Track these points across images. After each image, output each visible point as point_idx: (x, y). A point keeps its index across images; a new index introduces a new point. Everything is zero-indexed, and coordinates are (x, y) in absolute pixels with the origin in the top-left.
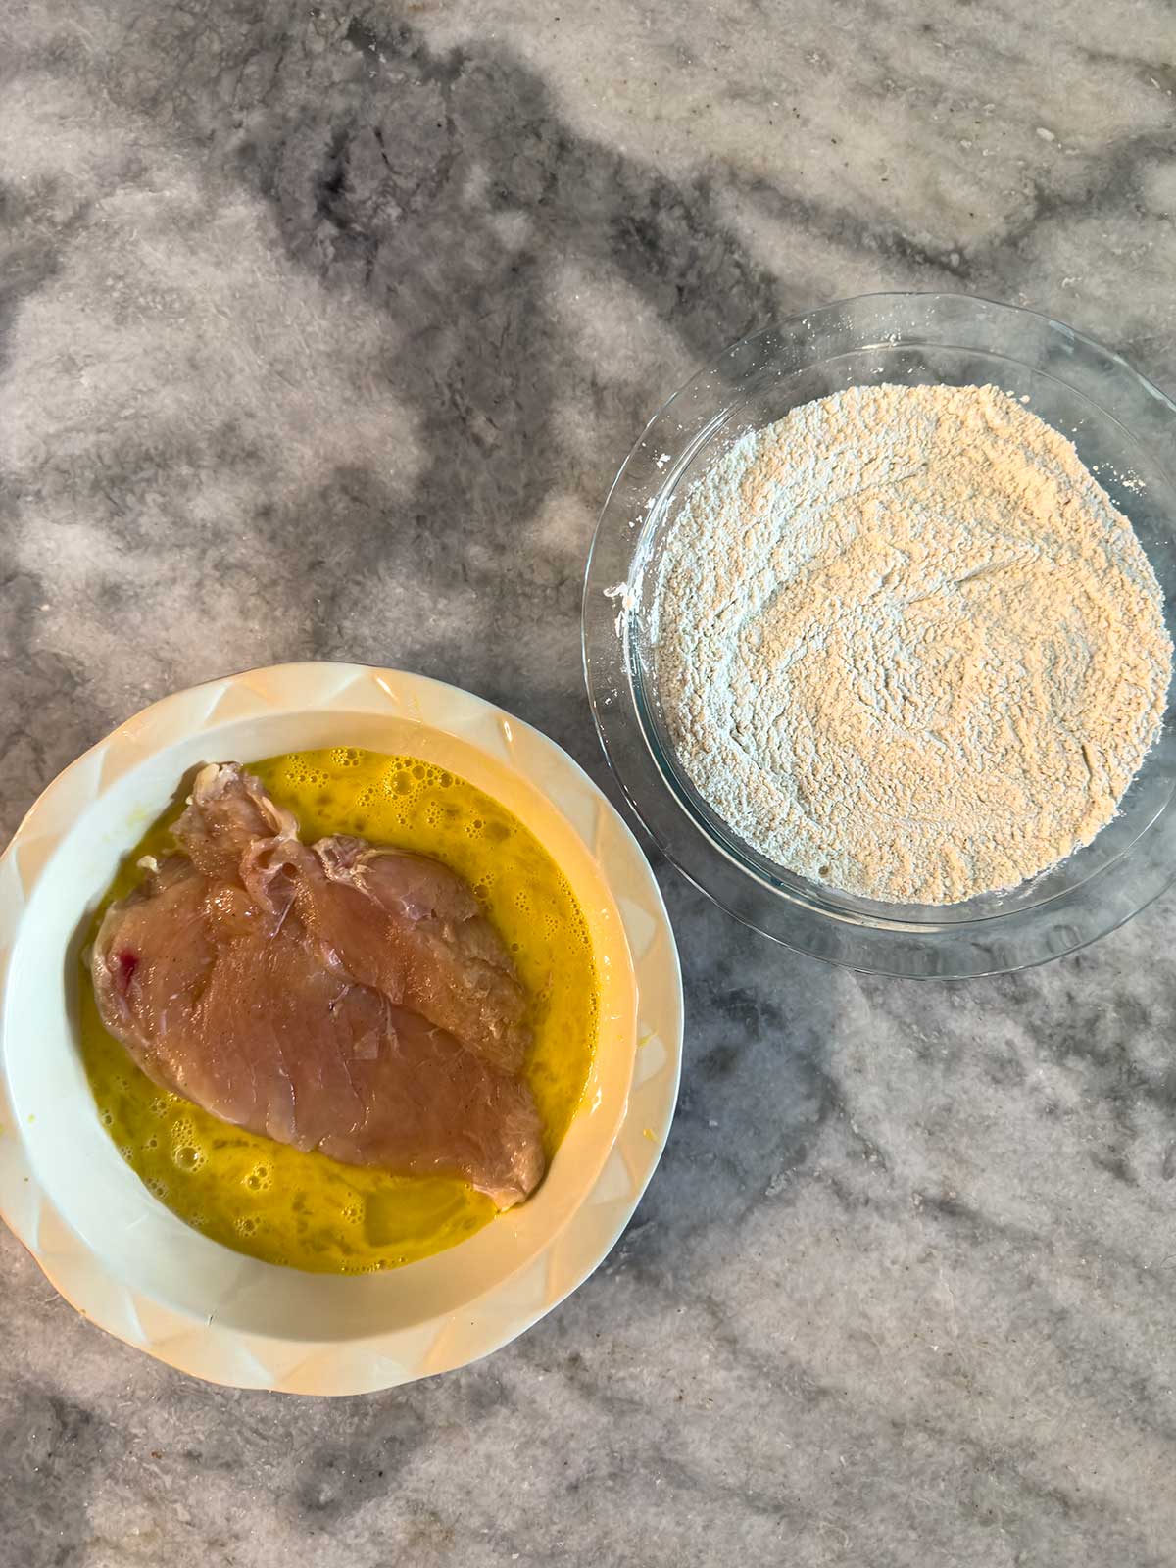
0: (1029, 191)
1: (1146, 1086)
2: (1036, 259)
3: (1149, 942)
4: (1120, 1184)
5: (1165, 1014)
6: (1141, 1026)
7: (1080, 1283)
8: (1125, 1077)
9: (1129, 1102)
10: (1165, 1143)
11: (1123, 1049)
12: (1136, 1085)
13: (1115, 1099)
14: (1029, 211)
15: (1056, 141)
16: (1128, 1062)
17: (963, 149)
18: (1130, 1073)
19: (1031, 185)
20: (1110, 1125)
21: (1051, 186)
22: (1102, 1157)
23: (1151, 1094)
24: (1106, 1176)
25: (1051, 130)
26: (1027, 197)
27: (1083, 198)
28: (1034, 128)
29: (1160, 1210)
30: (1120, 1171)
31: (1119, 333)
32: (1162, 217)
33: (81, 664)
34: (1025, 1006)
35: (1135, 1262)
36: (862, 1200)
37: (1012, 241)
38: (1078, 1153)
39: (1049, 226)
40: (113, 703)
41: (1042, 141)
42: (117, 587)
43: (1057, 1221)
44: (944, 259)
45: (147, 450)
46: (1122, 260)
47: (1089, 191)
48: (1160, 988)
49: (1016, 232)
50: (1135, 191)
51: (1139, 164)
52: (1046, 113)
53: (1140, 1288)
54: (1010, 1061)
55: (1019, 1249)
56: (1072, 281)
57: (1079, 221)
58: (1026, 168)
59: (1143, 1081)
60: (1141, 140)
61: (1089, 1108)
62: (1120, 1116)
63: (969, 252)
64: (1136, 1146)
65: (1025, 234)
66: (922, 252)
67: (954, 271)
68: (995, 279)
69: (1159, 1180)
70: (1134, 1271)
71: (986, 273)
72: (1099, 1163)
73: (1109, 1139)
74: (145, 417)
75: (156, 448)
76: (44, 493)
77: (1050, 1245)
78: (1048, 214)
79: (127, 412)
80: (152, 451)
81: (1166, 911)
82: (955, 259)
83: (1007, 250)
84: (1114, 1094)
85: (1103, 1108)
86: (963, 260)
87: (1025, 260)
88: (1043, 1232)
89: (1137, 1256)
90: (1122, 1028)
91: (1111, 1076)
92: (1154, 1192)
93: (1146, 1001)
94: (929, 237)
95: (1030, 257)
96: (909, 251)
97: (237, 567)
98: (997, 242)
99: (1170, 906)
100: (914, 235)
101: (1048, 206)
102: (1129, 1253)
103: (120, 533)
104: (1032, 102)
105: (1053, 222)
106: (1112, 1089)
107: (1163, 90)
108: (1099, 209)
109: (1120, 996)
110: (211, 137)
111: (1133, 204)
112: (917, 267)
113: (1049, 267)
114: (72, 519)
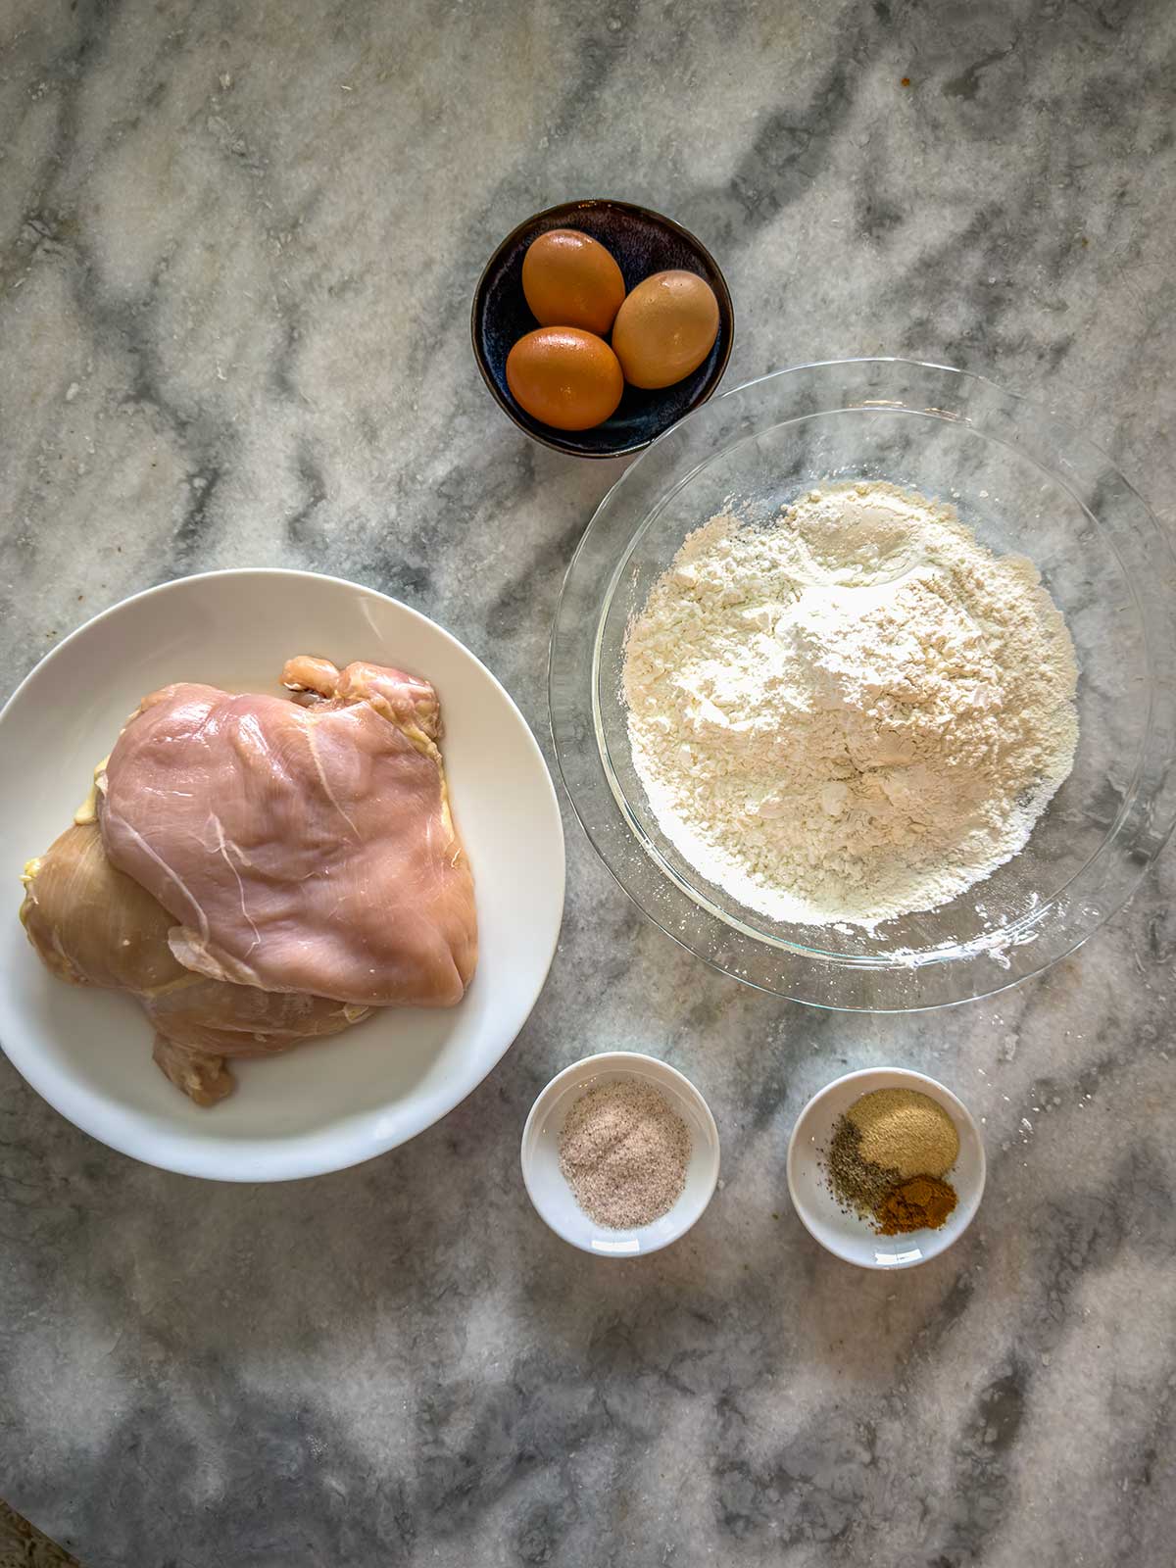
0: (130, 408)
1: (984, 325)
2: (198, 403)
3: (853, 318)
4: (1073, 350)
5: (919, 304)
6: (930, 326)
7: (1161, 390)
8: (976, 344)
9: (999, 340)
10: (1035, 308)
11: (950, 344)
12: (983, 334)
13: (995, 352)
14: (150, 409)
15: (78, 380)
16: (963, 339)
17: (88, 473)
18: (972, 339)
19: (125, 407)
20: (1019, 358)
21: (125, 387)
22: (1048, 366)
23: (990, 321)
24: (1065, 363)
25: (68, 386)
26: (137, 412)
27: (137, 357)
28: (67, 403)
29: (1095, 315)
30: (1061, 350)
31: (272, 326)
32: (155, 282)
33: (600, 1319)
34: (912, 436)
35: (1141, 340)
36: (1087, 587)
37: (182, 426)
38: (1045, 388)
39: (167, 390)
40: (638, 1288)
41: (78, 395)
42: (526, 1287)
43: (1106, 409)
44: (199, 493)
45: (394, 1262)
46: (199, 321)
47: (130, 351)
48: (895, 308)
49: (172, 423)
50: (129, 306)
51: (101, 302)
52: (52, 389)
53: (1164, 336)
54: (963, 452)
55: (1131, 444)
56: (219, 369)
57: (160, 362)
58: (106, 410)
59: (980, 328)
60: (78, 298)
61: (1004, 377)
62: (1011, 350)
63: (192, 469)
64: (1038, 336)
65: (174, 414)
66: (192, 514)
67: (211, 484)
68: (218, 444)
69: (1066, 316)
70: (1149, 341)
71: (212, 452)
72: (1055, 367)
73: (1031, 361)
74: (360, 1265)
75: (391, 1254)
76: (435, 1359)
77: (1127, 416)
78: (152, 392)
79: (355, 1283)
80: (395, 1257)
81: (824, 301)
82: (199, 483)
83: (190, 431)
84: (991, 354)
85: (1004, 364)
86: (200, 474)
87: (200, 415)
88: (1116, 421)
89: (1136, 337)
90: (932, 344)
91: (975, 355)
92: (1078, 320)
93: (907, 323)
94: (176, 507)
95: (196, 410)
96: (191, 527)
97: (506, 1172)
98: (182, 442)
99: (819, 297)
100: (174, 523)
101: (144, 391)
102: (1133, 345)
103: (474, 1287)
104: (40, 403)
105: (163, 388)
106: (988, 355)
107: (27, 275)
108: (147, 342)
109: (903, 345)
110: (78, 1208)
111: (143, 308)
112: (208, 520)
113: (206, 392)
114: (461, 1331)
